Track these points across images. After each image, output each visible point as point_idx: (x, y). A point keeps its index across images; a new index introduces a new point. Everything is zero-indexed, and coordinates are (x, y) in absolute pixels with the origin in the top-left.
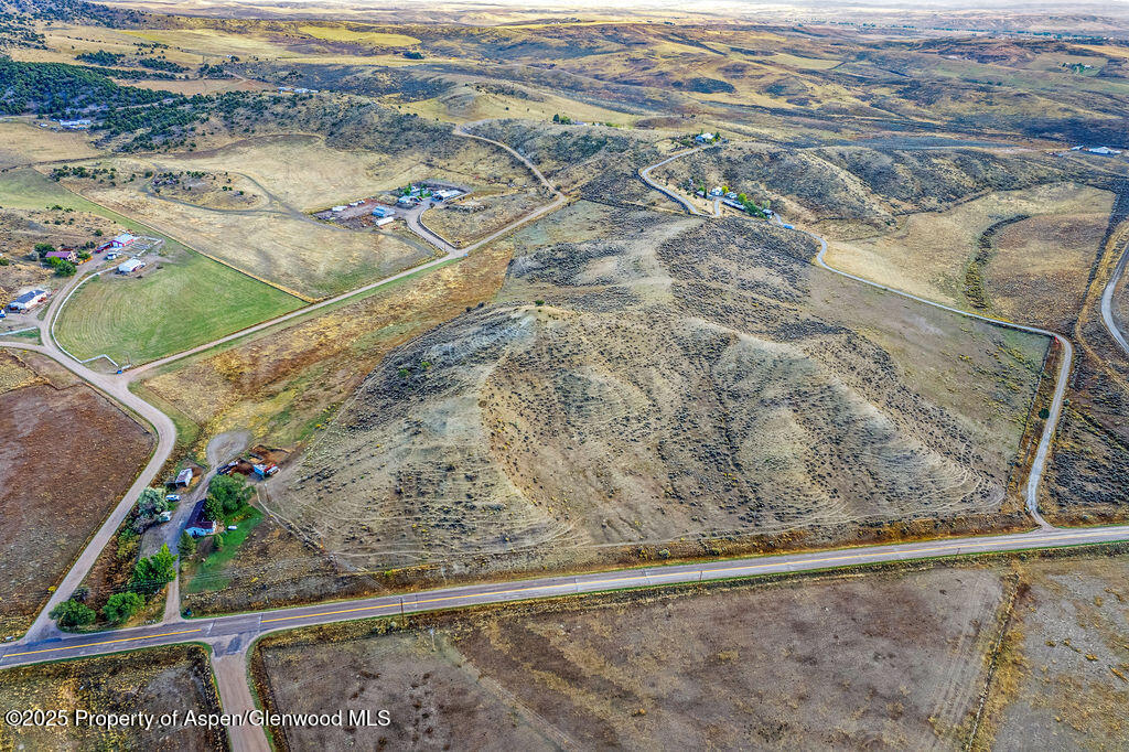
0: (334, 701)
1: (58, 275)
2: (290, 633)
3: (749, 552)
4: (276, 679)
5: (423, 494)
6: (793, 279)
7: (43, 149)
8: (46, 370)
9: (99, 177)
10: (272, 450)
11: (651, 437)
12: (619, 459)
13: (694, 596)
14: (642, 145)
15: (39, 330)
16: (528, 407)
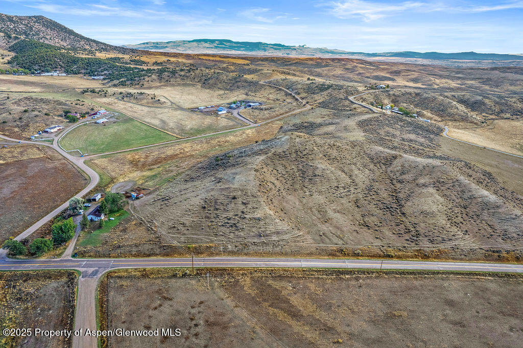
0: (143, 309)
1: (70, 122)
2: (127, 270)
3: (412, 258)
4: (112, 294)
5: (217, 209)
6: (431, 140)
7: (82, 84)
8: (50, 153)
9: (100, 93)
10: (143, 189)
11: (351, 196)
12: (332, 205)
13: (377, 277)
14: (350, 88)
15: (54, 140)
16: (282, 177)
